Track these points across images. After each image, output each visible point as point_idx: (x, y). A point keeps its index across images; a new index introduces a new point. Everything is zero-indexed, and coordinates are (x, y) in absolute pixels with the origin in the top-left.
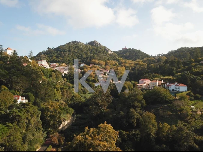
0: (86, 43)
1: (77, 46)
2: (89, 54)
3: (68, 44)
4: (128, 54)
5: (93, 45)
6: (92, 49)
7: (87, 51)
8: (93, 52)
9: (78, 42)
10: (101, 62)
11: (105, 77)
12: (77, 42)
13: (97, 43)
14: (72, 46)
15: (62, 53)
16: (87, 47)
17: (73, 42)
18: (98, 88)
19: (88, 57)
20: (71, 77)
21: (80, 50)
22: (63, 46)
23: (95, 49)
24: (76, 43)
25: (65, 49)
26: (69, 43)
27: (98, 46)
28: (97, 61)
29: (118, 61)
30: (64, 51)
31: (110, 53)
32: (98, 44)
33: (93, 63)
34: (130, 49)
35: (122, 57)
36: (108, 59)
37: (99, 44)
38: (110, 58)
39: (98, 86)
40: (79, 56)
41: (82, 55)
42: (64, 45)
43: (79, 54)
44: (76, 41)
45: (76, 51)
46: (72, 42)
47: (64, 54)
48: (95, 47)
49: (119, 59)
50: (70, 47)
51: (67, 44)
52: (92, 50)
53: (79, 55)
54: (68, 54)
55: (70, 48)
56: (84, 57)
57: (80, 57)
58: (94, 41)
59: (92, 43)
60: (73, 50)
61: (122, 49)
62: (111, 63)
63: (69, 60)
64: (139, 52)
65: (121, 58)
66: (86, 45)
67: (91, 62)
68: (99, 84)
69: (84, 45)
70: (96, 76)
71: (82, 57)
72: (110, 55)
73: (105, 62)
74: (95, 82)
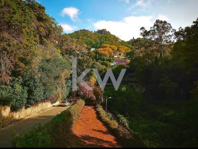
1: (85, 34)
2: (98, 41)
5: (102, 33)
6: (100, 36)
7: (96, 38)
9: (86, 31)
10: (113, 46)
11: (121, 57)
13: (106, 31)
14: (80, 34)
16: (96, 35)
18: (114, 67)
19: (98, 43)
21: (89, 37)
24: (84, 31)
25: (73, 37)
26: (78, 32)
27: (107, 34)
28: (108, 46)
36: (119, 45)
39: (115, 65)
40: (88, 43)
42: (72, 33)
43: (88, 41)
45: (85, 38)
46: (80, 30)
48: (104, 35)
50: (78, 35)
51: (75, 32)
52: (101, 38)
56: (93, 43)
60: (81, 37)
62: (123, 48)
66: (95, 33)
68: (115, 63)
69: (93, 33)
70: (111, 56)
71: (91, 43)
72: (120, 42)
73: (117, 47)
74: (111, 62)
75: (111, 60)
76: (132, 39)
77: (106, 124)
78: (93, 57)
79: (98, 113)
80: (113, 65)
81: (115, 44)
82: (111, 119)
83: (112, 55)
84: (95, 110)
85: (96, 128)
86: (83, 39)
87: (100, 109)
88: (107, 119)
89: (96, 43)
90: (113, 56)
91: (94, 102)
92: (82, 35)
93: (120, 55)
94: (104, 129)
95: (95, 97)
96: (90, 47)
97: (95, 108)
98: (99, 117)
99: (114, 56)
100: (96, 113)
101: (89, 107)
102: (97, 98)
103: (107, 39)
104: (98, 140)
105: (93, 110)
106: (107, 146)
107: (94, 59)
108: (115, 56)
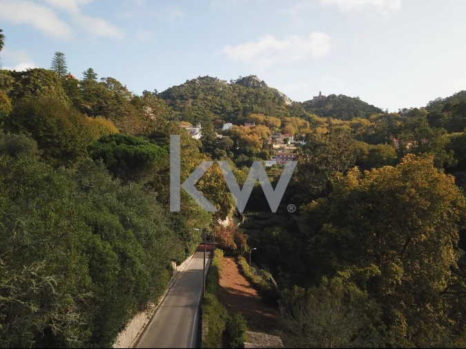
0: (231, 81)
1: (211, 88)
2: (240, 105)
3: (191, 83)
4: (330, 106)
5: (247, 86)
6: (244, 92)
7: (235, 97)
8: (249, 101)
9: (213, 79)
10: (272, 119)
11: (288, 148)
12: (211, 78)
13: (257, 81)
14: (199, 88)
15: (179, 101)
16: (234, 89)
17: (200, 78)
18: (273, 171)
19: (239, 110)
20: (209, 145)
21: (218, 96)
22: (179, 87)
23: (252, 93)
24: (207, 80)
25: (184, 94)
26: (193, 82)
27: (259, 87)
28: (261, 118)
29: (309, 119)
30: (182, 97)
31: (288, 103)
32: (258, 83)
33: (252, 122)
34: (333, 96)
35: (317, 113)
36: (286, 115)
37: (263, 81)
38: (289, 114)
39: (273, 166)
40: (217, 109)
41: (223, 106)
42: (182, 86)
43: (218, 104)
44: (207, 77)
45: (210, 98)
46: (198, 78)
47: (181, 103)
48: (251, 90)
49: (311, 116)
50: (194, 89)
51: (188, 82)
52: (245, 97)
53: (217, 106)
54: (193, 105)
55: (195, 92)
56: (229, 109)
57: (219, 111)
58: (250, 77)
59: (246, 82)
60: (201, 95)
61: (312, 99)
62: (294, 122)
63: (195, 117)
64: (357, 101)
65: (314, 115)
66: (231, 85)
67: (246, 120)
68: (275, 163)
69: (227, 86)
70: (267, 144)
71: (223, 110)
72: (288, 107)
73: (279, 120)
74: (265, 159)
75: (266, 154)
76: (318, 95)
77: (249, 279)
78: (228, 148)
79: (240, 267)
80: (270, 165)
81: (277, 112)
82: (255, 275)
83: (269, 143)
84: (236, 263)
85: (239, 283)
86: (206, 99)
87: (243, 262)
88: (250, 274)
89: (236, 111)
90: (271, 146)
91: (235, 252)
92: (203, 90)
93: (285, 141)
94: (247, 284)
95: (235, 245)
96: (220, 121)
97: (236, 261)
98: (241, 272)
99: (272, 144)
100: (238, 267)
101: (229, 259)
102: (239, 247)
103: (259, 101)
104: (240, 292)
105: (233, 263)
106: (248, 296)
107: (231, 152)
108: (274, 146)
